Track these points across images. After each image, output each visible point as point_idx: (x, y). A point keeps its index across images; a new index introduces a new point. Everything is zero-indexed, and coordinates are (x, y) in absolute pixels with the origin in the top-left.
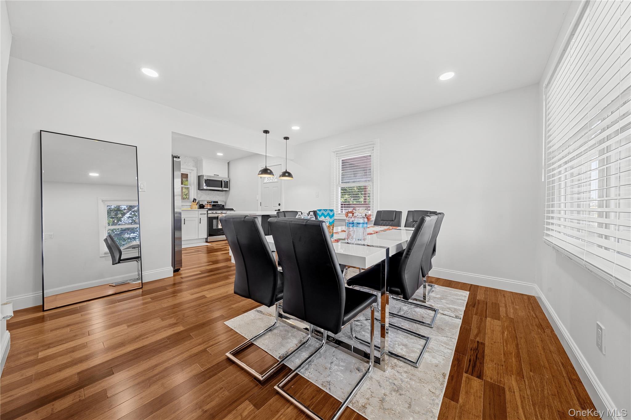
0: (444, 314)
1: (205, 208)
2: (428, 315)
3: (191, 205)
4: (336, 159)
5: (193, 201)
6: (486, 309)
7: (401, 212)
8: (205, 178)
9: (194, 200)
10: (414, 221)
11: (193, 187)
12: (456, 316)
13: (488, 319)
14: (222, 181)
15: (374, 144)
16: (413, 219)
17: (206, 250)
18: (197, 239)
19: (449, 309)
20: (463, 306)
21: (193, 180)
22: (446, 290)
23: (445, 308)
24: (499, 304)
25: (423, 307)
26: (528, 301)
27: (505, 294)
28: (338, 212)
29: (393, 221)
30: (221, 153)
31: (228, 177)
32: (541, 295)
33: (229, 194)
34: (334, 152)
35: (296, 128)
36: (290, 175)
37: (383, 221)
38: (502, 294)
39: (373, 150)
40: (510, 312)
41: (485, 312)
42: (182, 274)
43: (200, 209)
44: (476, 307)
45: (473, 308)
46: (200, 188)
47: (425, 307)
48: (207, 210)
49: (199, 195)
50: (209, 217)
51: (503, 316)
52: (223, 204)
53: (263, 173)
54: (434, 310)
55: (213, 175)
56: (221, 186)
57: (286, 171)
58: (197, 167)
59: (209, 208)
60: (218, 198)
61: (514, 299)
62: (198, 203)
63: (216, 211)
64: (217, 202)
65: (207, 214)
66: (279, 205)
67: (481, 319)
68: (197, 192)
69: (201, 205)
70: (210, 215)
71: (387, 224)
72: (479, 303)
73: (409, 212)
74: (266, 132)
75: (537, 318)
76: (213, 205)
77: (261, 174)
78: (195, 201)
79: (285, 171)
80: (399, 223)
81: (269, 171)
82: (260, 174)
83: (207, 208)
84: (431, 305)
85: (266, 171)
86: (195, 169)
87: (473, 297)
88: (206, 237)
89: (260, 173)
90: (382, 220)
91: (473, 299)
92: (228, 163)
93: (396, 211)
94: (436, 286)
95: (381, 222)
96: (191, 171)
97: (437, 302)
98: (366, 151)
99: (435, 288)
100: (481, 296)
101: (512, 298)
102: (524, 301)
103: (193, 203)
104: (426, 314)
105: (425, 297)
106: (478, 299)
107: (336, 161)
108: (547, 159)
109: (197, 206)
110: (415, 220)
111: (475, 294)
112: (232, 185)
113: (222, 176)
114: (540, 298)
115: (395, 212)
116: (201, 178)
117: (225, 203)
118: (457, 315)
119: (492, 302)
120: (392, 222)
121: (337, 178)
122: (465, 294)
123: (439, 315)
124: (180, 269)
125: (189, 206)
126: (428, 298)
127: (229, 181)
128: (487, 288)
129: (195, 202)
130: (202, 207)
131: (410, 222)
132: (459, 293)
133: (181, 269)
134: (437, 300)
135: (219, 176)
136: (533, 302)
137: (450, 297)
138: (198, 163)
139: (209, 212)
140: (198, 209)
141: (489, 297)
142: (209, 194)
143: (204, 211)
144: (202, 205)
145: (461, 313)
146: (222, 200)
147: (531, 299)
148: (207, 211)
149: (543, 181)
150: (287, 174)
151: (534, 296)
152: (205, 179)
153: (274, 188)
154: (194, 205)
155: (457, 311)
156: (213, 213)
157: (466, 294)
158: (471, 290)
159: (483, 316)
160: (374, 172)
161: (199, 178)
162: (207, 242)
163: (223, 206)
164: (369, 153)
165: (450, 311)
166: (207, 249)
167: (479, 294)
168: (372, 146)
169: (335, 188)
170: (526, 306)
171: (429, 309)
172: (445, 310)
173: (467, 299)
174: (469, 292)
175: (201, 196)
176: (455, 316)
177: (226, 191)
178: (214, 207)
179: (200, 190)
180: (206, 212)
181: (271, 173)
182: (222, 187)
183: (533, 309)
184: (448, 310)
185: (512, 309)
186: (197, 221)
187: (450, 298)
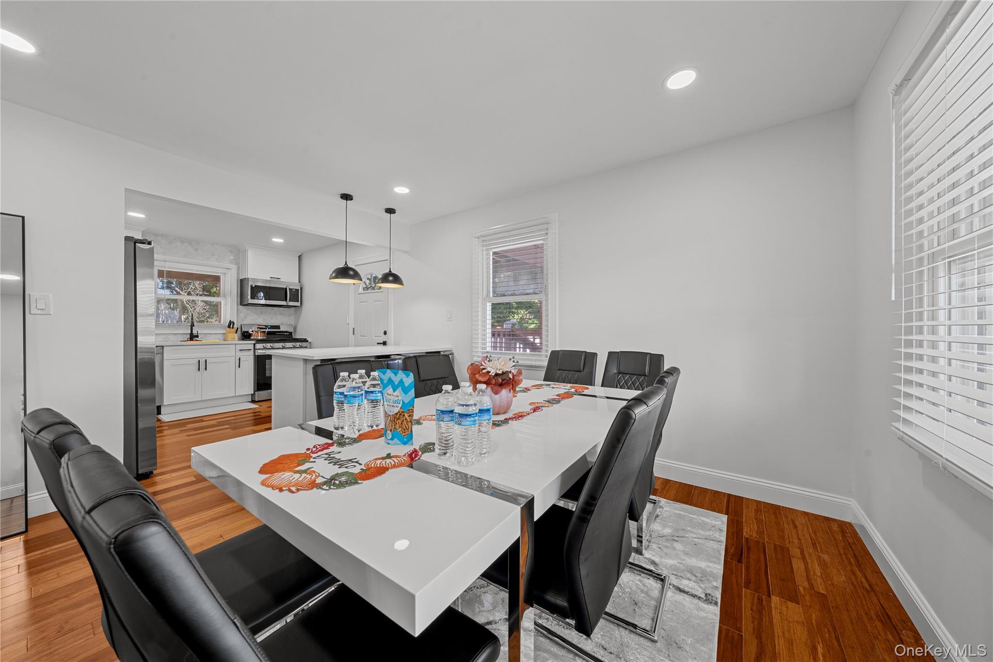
0: (681, 591)
1: (252, 338)
2: (646, 593)
3: (224, 334)
4: (483, 250)
5: (229, 327)
6: (766, 566)
7: (594, 355)
8: (250, 283)
9: (231, 324)
10: (619, 373)
11: (229, 300)
12: (706, 594)
13: (775, 600)
14: (286, 289)
15: (548, 223)
16: (618, 369)
17: (252, 418)
18: (233, 397)
19: (691, 570)
20: (719, 559)
21: (229, 285)
22: (682, 513)
23: (683, 571)
24: (788, 548)
25: (637, 568)
26: (843, 537)
27: (796, 519)
28: (485, 348)
29: (580, 371)
30: (281, 239)
31: (299, 282)
32: (864, 520)
33: (301, 312)
34: (478, 238)
35: (402, 190)
36: (397, 279)
37: (561, 371)
38: (790, 519)
39: (546, 234)
40: (815, 574)
41: (763, 576)
42: (156, 482)
43: (243, 340)
44: (744, 560)
45: (740, 564)
46: (242, 302)
47: (641, 569)
48: (254, 342)
49: (242, 315)
50: (257, 355)
51: (804, 588)
52: (290, 330)
53: (340, 276)
54: (661, 579)
55: (269, 279)
56: (284, 299)
57: (390, 271)
58: (237, 264)
59: (259, 338)
60: (281, 319)
61: (815, 533)
62: (239, 330)
63: (272, 344)
64: (278, 327)
65: (255, 349)
66: (385, 333)
67: (760, 600)
68: (237, 310)
69: (245, 332)
70: (260, 351)
71: (569, 377)
72: (749, 549)
73: (610, 353)
74: (346, 197)
75: (874, 591)
76: (269, 333)
77: (336, 277)
78: (231, 326)
79: (387, 271)
80: (592, 377)
81: (351, 273)
82: (332, 278)
83: (256, 338)
84: (653, 563)
85: (345, 272)
86: (234, 267)
87: (735, 529)
88: (253, 393)
89: (334, 275)
90: (559, 370)
91: (735, 534)
92: (300, 257)
93: (586, 352)
94: (663, 501)
95: (558, 373)
96: (225, 271)
97: (666, 550)
98: (534, 236)
99: (661, 507)
100: (750, 529)
101: (811, 531)
102: (834, 538)
103: (228, 329)
104: (642, 591)
105: (642, 537)
106: (747, 536)
107: (483, 254)
108: (904, 249)
109: (236, 336)
110: (622, 372)
111: (738, 520)
112: (307, 295)
113: (288, 278)
114: (862, 527)
115: (584, 354)
116: (245, 282)
117: (295, 328)
118: (708, 592)
119: (775, 544)
120: (579, 373)
121: (485, 285)
122: (720, 523)
123: (670, 594)
124: (152, 473)
125: (221, 335)
126: (648, 537)
127: (301, 288)
128: (758, 503)
129: (233, 328)
130: (246, 336)
131: (612, 373)
132: (707, 520)
133: (155, 472)
134: (665, 544)
135: (281, 280)
136: (852, 541)
137: (691, 532)
138: (239, 255)
139: (258, 346)
140: (240, 340)
141: (766, 530)
142: (262, 313)
143: (248, 344)
144: (247, 332)
145: (715, 584)
146: (289, 323)
147: (847, 531)
148: (254, 344)
149: (893, 299)
150: (391, 278)
151: (850, 524)
152: (251, 286)
153: (376, 302)
154: (229, 333)
155: (708, 577)
156: (265, 348)
157: (722, 522)
158: (730, 512)
159: (763, 592)
160: (549, 276)
161: (242, 282)
162: (253, 401)
163: (291, 333)
164: (539, 240)
165: (694, 578)
166: (254, 416)
167: (746, 522)
168: (544, 226)
169: (480, 305)
170: (842, 553)
171: (649, 575)
172: (682, 575)
173: (724, 539)
174: (727, 516)
175: (245, 316)
176: (703, 596)
177: (296, 308)
178: (272, 337)
179: (243, 305)
180: (252, 347)
181: (356, 275)
182: (286, 300)
183: (858, 561)
184: (689, 575)
185: (817, 565)
186: (233, 362)
187: (692, 535)
